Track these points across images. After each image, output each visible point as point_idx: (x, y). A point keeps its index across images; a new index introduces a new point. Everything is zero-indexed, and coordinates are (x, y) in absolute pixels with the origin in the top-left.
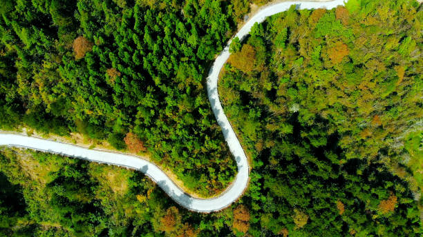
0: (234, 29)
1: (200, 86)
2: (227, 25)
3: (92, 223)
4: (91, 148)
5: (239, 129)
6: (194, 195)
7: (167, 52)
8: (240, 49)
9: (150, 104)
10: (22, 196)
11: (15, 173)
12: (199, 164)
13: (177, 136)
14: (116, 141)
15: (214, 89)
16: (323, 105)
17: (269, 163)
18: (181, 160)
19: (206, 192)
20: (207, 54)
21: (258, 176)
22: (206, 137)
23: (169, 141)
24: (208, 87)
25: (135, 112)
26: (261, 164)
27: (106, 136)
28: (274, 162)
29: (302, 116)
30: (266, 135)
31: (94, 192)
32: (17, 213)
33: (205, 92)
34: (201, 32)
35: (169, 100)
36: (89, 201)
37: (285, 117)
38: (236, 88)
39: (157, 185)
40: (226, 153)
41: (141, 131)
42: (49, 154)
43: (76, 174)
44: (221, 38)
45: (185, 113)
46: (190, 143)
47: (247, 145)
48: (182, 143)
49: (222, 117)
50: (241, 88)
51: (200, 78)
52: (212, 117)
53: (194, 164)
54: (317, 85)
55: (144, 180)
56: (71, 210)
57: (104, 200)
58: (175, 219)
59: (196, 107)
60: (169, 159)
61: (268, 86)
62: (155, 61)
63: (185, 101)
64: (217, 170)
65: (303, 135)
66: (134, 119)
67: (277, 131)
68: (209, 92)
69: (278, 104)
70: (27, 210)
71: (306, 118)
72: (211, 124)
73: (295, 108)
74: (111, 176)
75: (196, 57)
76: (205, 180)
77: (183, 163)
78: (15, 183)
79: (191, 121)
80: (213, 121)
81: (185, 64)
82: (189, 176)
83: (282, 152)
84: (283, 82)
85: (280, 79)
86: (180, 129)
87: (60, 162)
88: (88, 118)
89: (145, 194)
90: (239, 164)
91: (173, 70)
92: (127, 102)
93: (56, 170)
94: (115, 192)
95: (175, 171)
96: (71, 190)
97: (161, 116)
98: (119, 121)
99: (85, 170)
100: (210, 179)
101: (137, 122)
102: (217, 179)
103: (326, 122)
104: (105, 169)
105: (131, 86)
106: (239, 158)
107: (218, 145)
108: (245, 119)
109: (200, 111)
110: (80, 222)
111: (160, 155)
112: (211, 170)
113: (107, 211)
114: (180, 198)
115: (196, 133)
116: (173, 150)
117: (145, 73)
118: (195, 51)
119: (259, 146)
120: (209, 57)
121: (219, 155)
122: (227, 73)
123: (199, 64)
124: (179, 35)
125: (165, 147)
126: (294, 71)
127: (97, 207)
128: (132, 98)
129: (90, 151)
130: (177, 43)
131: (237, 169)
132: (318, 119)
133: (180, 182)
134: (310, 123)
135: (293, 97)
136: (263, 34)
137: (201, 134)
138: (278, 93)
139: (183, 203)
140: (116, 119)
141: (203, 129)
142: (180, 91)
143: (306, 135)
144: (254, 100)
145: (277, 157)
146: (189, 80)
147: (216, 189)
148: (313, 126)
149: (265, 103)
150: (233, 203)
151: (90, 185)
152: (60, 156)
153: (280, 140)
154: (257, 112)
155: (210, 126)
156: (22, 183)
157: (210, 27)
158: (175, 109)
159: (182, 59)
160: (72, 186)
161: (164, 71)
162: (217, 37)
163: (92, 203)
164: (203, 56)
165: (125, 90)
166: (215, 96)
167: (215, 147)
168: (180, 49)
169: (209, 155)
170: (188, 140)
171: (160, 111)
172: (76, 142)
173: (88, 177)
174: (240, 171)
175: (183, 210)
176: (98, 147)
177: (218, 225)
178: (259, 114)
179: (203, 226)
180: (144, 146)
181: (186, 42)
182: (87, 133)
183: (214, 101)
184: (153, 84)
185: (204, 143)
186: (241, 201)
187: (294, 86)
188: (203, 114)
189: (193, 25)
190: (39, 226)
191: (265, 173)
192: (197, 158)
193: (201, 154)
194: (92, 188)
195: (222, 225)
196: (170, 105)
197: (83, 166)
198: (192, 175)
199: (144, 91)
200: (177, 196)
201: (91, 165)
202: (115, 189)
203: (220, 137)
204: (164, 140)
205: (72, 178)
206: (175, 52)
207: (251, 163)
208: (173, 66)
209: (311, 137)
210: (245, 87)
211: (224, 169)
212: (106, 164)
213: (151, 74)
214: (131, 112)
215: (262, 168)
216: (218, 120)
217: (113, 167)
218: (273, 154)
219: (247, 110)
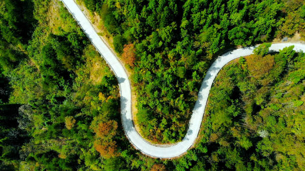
0: (271, 39)
1: (210, 57)
2: (270, 30)
3: (59, 86)
4: (100, 34)
5: (210, 112)
6: (137, 127)
7: (210, 9)
8: (264, 55)
9: (163, 36)
10: (33, 30)
11: (41, 11)
12: (159, 109)
13: (163, 76)
14: (118, 42)
15: (218, 68)
16: (284, 149)
17: (210, 155)
18: (150, 95)
19: (147, 133)
20: (236, 38)
21: (195, 158)
22: (182, 96)
23: (154, 75)
24: (214, 63)
25: (149, 34)
26: (205, 151)
27: (115, 33)
28: (215, 158)
29: (263, 144)
30: (226, 134)
31: (77, 67)
32: (21, 38)
33: (210, 64)
34: (246, 18)
35: (179, 47)
36: (69, 70)
37: (250, 133)
38: (234, 81)
39: (119, 98)
40: (185, 120)
41: (141, 50)
42: (71, 16)
43: (75, 43)
44: (257, 36)
45: (182, 65)
46: (166, 89)
47: (205, 128)
48: (161, 82)
49: (205, 93)
50: (238, 84)
51: (216, 51)
52: (198, 86)
53: (156, 106)
54: (293, 131)
55: (114, 87)
56: (52, 64)
57: (79, 78)
58: (110, 132)
59: (194, 68)
60: (143, 87)
61: (259, 101)
62: (196, 7)
63: (190, 56)
64: (168, 126)
65: (253, 158)
66: (144, 38)
67: (236, 139)
68: (212, 67)
69: (254, 120)
70: (29, 42)
71: (265, 148)
72: (193, 90)
73: (263, 134)
74: (97, 66)
75: (227, 32)
76: (153, 124)
77: (149, 99)
78: (36, 17)
79: (181, 75)
80: (196, 90)
81: (215, 29)
82: (145, 111)
83: (228, 156)
84: (271, 107)
85: (270, 104)
86: (169, 74)
87: (73, 27)
88: (114, 9)
89: (106, 96)
90: (187, 136)
91: (201, 26)
92: (150, 20)
93: (66, 30)
94: (91, 79)
95: (139, 100)
96: (63, 51)
97: (164, 53)
98: (132, 30)
99: (83, 46)
100: (158, 126)
101: (144, 42)
102: (162, 131)
103: (275, 163)
104: (96, 58)
105: (163, 10)
106: (191, 132)
107: (185, 108)
108: (222, 108)
109: (195, 73)
110: (51, 77)
111: (139, 79)
112: (164, 121)
113: (75, 86)
114: (127, 121)
115: (177, 86)
116: (151, 83)
117: (181, 10)
118: (230, 27)
119: (214, 137)
120: (236, 41)
121: (179, 116)
122: (237, 65)
123: (224, 39)
124: (229, 6)
125: (147, 76)
126: (286, 107)
127: (71, 79)
128: (156, 19)
129: (97, 35)
130: (223, 10)
131: (183, 138)
132: (273, 156)
133: (135, 110)
134: (265, 154)
135: (268, 124)
136: (289, 60)
137: (180, 91)
138: (260, 113)
139: (125, 126)
140: (131, 27)
141: (184, 88)
142: (193, 47)
143: (255, 160)
144: (240, 101)
145: (220, 156)
146: (206, 45)
147: (155, 138)
148: (265, 157)
149: (246, 110)
150: (159, 159)
151: (79, 59)
152: (76, 23)
153: (233, 147)
154: (236, 111)
155: (191, 90)
156: (40, 22)
157: (255, 21)
158: (178, 57)
159: (216, 25)
160: (65, 49)
161: (195, 22)
162: (255, 33)
163: (70, 73)
164: (233, 36)
165: (155, 10)
166: (213, 74)
167: (182, 108)
168: (221, 17)
169: (172, 109)
170: (167, 86)
171: (167, 48)
172: (94, 23)
173: (81, 53)
174: (185, 141)
175: (121, 130)
176: (104, 38)
177: (135, 164)
178: (236, 114)
179: (124, 154)
180: (134, 64)
181: (229, 15)
182: (104, 19)
183: (210, 76)
184: (179, 23)
185: (176, 98)
186: (165, 162)
187: (277, 118)
188: (194, 78)
189: (245, 7)
190: (28, 59)
191: (201, 160)
192: (162, 103)
193: (168, 104)
194: (78, 62)
195: (137, 166)
196: (177, 50)
197: (84, 42)
198: (148, 112)
199: (168, 22)
200: (126, 118)
201: (90, 46)
202: (92, 76)
203: (192, 105)
204: (151, 71)
205: (70, 44)
206: (215, 14)
207: (197, 143)
208: (205, 24)
209: (258, 165)
210: (242, 88)
211: (174, 129)
212: (100, 55)
213: (184, 14)
214: (146, 30)
215: (203, 154)
216: (200, 92)
217: (103, 60)
218: (219, 152)
219: (229, 104)
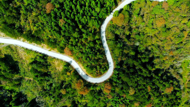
0: (117, 5)
1: (98, 30)
2: (114, 4)
3: (46, 80)
4: (50, 51)
5: (112, 51)
6: (89, 75)
7: (86, 14)
8: (118, 15)
9: (76, 37)
10: (18, 66)
11: (16, 57)
12: (93, 64)
13: (86, 51)
14: (60, 50)
15: (104, 31)
16: (150, 44)
17: (122, 67)
18: (86, 61)
19: (95, 75)
20: (103, 16)
21: (117, 72)
22: (98, 53)
23: (82, 53)
24: (101, 30)
25: (70, 38)
26: (119, 67)
27: (56, 47)
28: (125, 67)
29: (140, 48)
30: (123, 54)
31: (49, 68)
32: (15, 73)
33: (100, 33)
34: (102, 6)
35: (84, 35)
36: (46, 72)
37: (133, 47)
38: (113, 32)
39: (75, 69)
40: (105, 60)
41: (71, 47)
42: (31, 50)
43: (42, 61)
44: (110, 9)
45: (90, 41)
46: (91, 55)
47: (114, 58)
48: (87, 54)
50: (116, 33)
51: (99, 27)
52: (101, 44)
53: (91, 64)
54: (148, 35)
55: (70, 66)
57: (52, 72)
58: (81, 84)
59: (95, 39)
60: (82, 60)
61: (128, 33)
62: (81, 17)
63: (91, 36)
64: (101, 67)
65: (139, 56)
66: (69, 41)
67: (128, 53)
69: (130, 41)
70: (20, 72)
71: (142, 49)
72: (101, 47)
73: (137, 44)
74: (56, 63)
75: (98, 17)
76: (95, 70)
77: (87, 62)
78: (16, 60)
79: (92, 45)
80: (102, 46)
81: (93, 20)
82: (88, 68)
83: (129, 63)
84: (134, 32)
85: (133, 30)
86: (88, 49)
87: (36, 55)
88: (49, 39)
89: (70, 72)
90: (110, 65)
91: (87, 22)
92: (67, 34)
93: (34, 57)
95: (83, 65)
96: (39, 67)
97: (80, 41)
98: (62, 42)
99: (46, 59)
100: (97, 70)
101: (70, 43)
102: (100, 71)
103: (150, 51)
104: (54, 60)
105: (69, 28)
106: (110, 63)
107: (102, 57)
108: (115, 47)
109: (97, 41)
111: (78, 58)
112: (98, 67)
113: (53, 76)
114: (84, 76)
115: (94, 51)
116: (84, 57)
117: (75, 22)
118: (98, 14)
119: (119, 60)
120: (104, 17)
121: (102, 61)
122: (110, 25)
123: (99, 20)
124: (92, 6)
125: (80, 55)
126: (140, 27)
127: (49, 74)
128: (69, 33)
130: (91, 10)
131: (109, 68)
132: (147, 50)
133: (85, 70)
134: (143, 52)
135: (137, 39)
136: (129, 10)
137: (96, 52)
138: (132, 36)
139: (85, 78)
140: (61, 41)
141: (97, 49)
142: (89, 31)
143: (140, 56)
144: (121, 39)
145: (126, 65)
146: (94, 27)
147: (99, 75)
148: (144, 53)
149: (125, 41)
150: (105, 81)
151: (47, 65)
152: (36, 52)
153: (129, 57)
155: (100, 48)
156: (19, 61)
157: (106, 4)
158: (86, 39)
159: (92, 17)
160: (40, 66)
161: (84, 22)
162: (109, 9)
163: (47, 73)
164: (101, 16)
165: (66, 29)
166: (104, 35)
167: (101, 57)
168: (92, 13)
169: (98, 60)
170: (90, 53)
171: (80, 40)
172: (43, 47)
173: (46, 62)
174: (110, 68)
175: (85, 81)
176: (52, 50)
177: (98, 89)
178: (122, 46)
179: (92, 89)
180: (72, 53)
181: (95, 10)
182: (48, 45)
183: (103, 37)
184: (78, 27)
185: (96, 55)
186: (108, 81)
187: (139, 34)
188: (98, 43)
189: (99, 3)
190: (24, 78)
191: (120, 71)
192: (93, 61)
193: (95, 59)
195: (99, 89)
196: (84, 37)
197: (45, 58)
198: (90, 68)
199: (74, 30)
201: (48, 57)
202: (57, 68)
203: (103, 53)
204: (80, 52)
205: (40, 62)
206: (89, 14)
207: (115, 66)
208: (88, 20)
209: (142, 58)
210: (117, 32)
211: (103, 67)
212: (55, 58)
213: (78, 23)
214: (68, 39)
215: (119, 69)
216: (104, 45)
217: (58, 59)
218: (125, 63)
219: (117, 43)
